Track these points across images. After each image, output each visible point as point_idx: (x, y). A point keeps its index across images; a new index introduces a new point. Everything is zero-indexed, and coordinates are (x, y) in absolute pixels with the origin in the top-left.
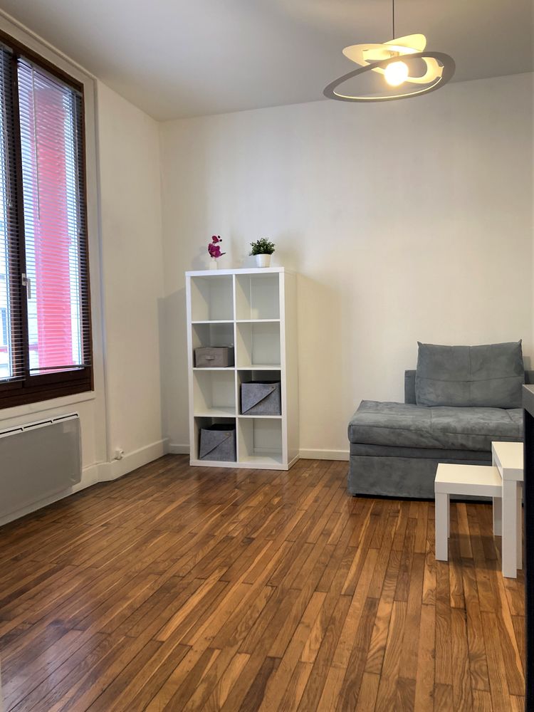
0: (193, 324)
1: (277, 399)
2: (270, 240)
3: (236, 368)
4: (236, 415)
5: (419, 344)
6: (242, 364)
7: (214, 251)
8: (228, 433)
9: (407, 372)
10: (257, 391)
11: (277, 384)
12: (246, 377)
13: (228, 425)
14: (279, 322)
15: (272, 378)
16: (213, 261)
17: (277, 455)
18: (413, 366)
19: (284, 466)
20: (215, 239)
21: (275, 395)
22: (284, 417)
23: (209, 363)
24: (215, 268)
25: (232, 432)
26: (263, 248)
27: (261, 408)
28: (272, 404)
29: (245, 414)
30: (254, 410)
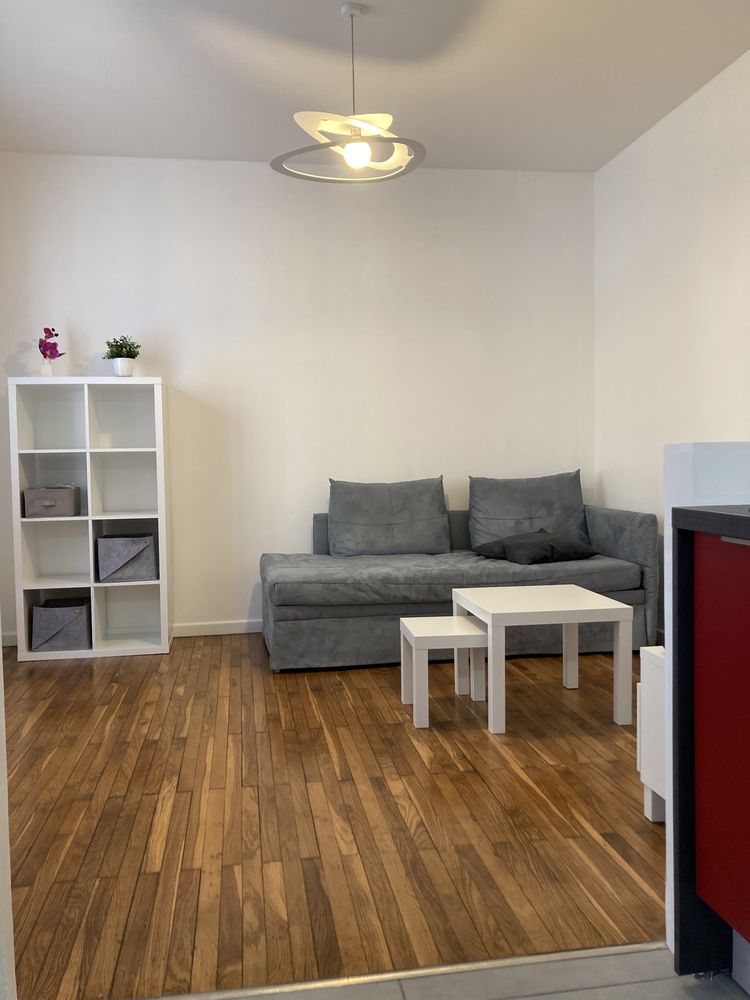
0: (20, 455)
1: (152, 557)
2: (134, 338)
3: (91, 517)
4: (91, 583)
5: (331, 480)
6: (93, 514)
7: (49, 350)
8: (77, 610)
9: (316, 517)
10: (120, 549)
11: (149, 539)
12: (106, 530)
13: (80, 598)
14: (155, 453)
15: (145, 530)
16: (47, 365)
18: (324, 509)
19: (163, 648)
20: (49, 333)
21: (150, 553)
22: (163, 582)
23: (48, 510)
24: (48, 374)
25: (84, 608)
26: (122, 350)
27: (129, 571)
28: (144, 566)
29: (104, 581)
30: (119, 575)
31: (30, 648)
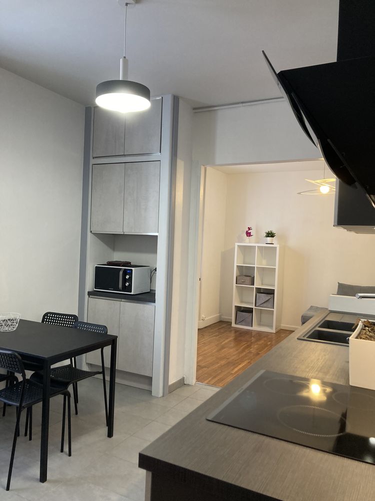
0: (237, 266)
1: (272, 301)
2: (274, 232)
3: (255, 286)
4: (254, 307)
5: (339, 283)
6: (256, 286)
7: (248, 234)
8: (249, 314)
10: (264, 297)
11: (272, 295)
12: (259, 291)
13: (250, 311)
14: (275, 268)
15: (271, 292)
16: (248, 238)
17: (271, 326)
19: (274, 331)
20: (249, 229)
21: (272, 300)
22: (275, 310)
23: (243, 283)
24: (247, 242)
25: (251, 314)
26: (270, 235)
27: (265, 305)
28: (269, 304)
29: (258, 307)
30: (262, 305)
31: (236, 324)
